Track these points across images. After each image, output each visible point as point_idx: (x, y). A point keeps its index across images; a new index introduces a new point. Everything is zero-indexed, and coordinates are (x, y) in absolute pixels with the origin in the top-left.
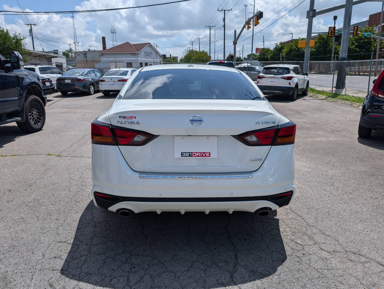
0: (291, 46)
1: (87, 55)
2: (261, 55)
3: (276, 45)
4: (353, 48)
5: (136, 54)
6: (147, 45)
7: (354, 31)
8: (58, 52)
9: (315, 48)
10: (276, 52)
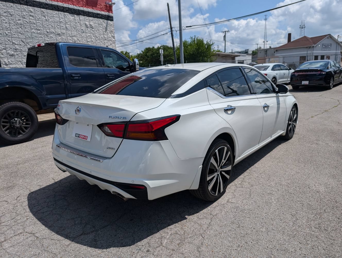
1: (268, 52)
5: (312, 47)
6: (327, 37)
8: (248, 51)
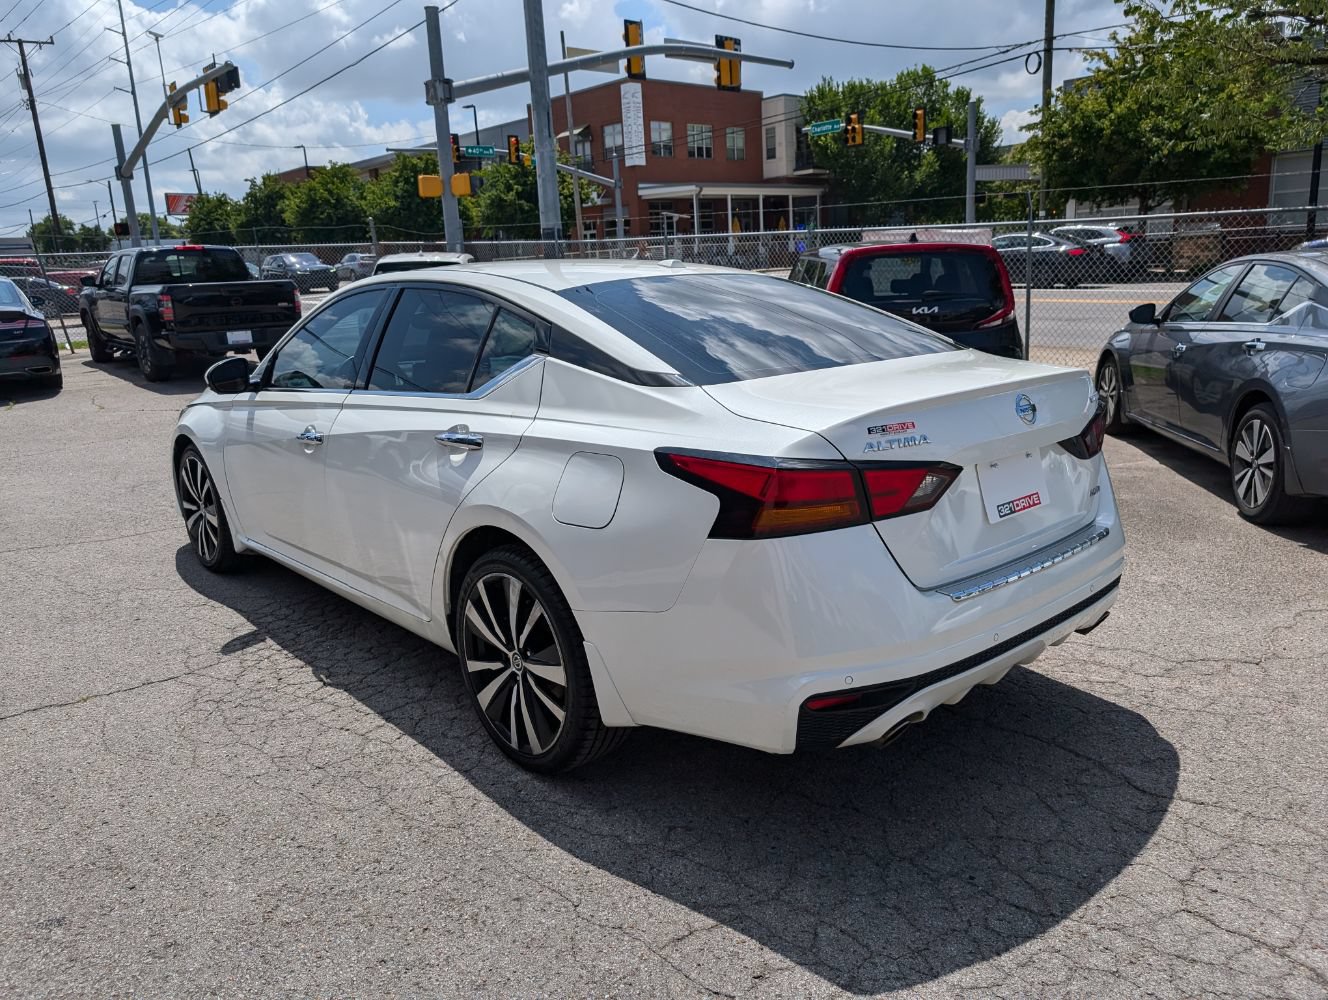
0: (310, 190)
2: (196, 221)
3: (249, 183)
4: (511, 201)
7: (509, 150)
9: (397, 198)
10: (256, 209)
